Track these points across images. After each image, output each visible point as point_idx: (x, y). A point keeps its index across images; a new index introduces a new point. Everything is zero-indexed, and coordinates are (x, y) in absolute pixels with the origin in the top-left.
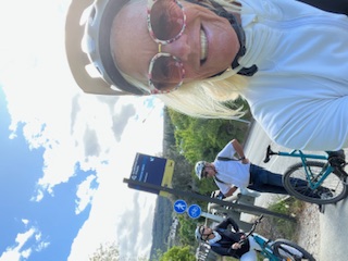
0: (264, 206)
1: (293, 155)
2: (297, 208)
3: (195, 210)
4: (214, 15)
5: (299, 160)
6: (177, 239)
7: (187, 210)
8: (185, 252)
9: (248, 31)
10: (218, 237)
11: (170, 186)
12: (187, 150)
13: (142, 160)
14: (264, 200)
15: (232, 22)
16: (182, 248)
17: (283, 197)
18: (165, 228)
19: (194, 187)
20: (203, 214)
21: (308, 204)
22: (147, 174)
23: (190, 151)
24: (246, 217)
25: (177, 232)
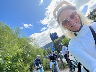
0: (63, 61)
1: (76, 59)
2: (67, 67)
3: (54, 49)
4: (80, 22)
5: (75, 61)
6: (47, 50)
7: (53, 48)
8: (46, 53)
9: (81, 30)
10: (52, 55)
11: (55, 42)
12: (63, 41)
13: (55, 34)
14: (64, 60)
15: (81, 26)
16: (46, 52)
17: (67, 63)
18: (48, 47)
19: (58, 47)
20: (54, 51)
21: (69, 68)
22: (54, 36)
23: (64, 42)
24: (59, 59)
25: (48, 49)
